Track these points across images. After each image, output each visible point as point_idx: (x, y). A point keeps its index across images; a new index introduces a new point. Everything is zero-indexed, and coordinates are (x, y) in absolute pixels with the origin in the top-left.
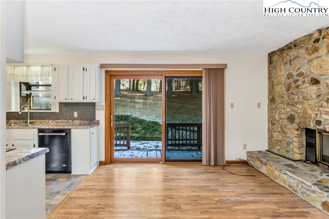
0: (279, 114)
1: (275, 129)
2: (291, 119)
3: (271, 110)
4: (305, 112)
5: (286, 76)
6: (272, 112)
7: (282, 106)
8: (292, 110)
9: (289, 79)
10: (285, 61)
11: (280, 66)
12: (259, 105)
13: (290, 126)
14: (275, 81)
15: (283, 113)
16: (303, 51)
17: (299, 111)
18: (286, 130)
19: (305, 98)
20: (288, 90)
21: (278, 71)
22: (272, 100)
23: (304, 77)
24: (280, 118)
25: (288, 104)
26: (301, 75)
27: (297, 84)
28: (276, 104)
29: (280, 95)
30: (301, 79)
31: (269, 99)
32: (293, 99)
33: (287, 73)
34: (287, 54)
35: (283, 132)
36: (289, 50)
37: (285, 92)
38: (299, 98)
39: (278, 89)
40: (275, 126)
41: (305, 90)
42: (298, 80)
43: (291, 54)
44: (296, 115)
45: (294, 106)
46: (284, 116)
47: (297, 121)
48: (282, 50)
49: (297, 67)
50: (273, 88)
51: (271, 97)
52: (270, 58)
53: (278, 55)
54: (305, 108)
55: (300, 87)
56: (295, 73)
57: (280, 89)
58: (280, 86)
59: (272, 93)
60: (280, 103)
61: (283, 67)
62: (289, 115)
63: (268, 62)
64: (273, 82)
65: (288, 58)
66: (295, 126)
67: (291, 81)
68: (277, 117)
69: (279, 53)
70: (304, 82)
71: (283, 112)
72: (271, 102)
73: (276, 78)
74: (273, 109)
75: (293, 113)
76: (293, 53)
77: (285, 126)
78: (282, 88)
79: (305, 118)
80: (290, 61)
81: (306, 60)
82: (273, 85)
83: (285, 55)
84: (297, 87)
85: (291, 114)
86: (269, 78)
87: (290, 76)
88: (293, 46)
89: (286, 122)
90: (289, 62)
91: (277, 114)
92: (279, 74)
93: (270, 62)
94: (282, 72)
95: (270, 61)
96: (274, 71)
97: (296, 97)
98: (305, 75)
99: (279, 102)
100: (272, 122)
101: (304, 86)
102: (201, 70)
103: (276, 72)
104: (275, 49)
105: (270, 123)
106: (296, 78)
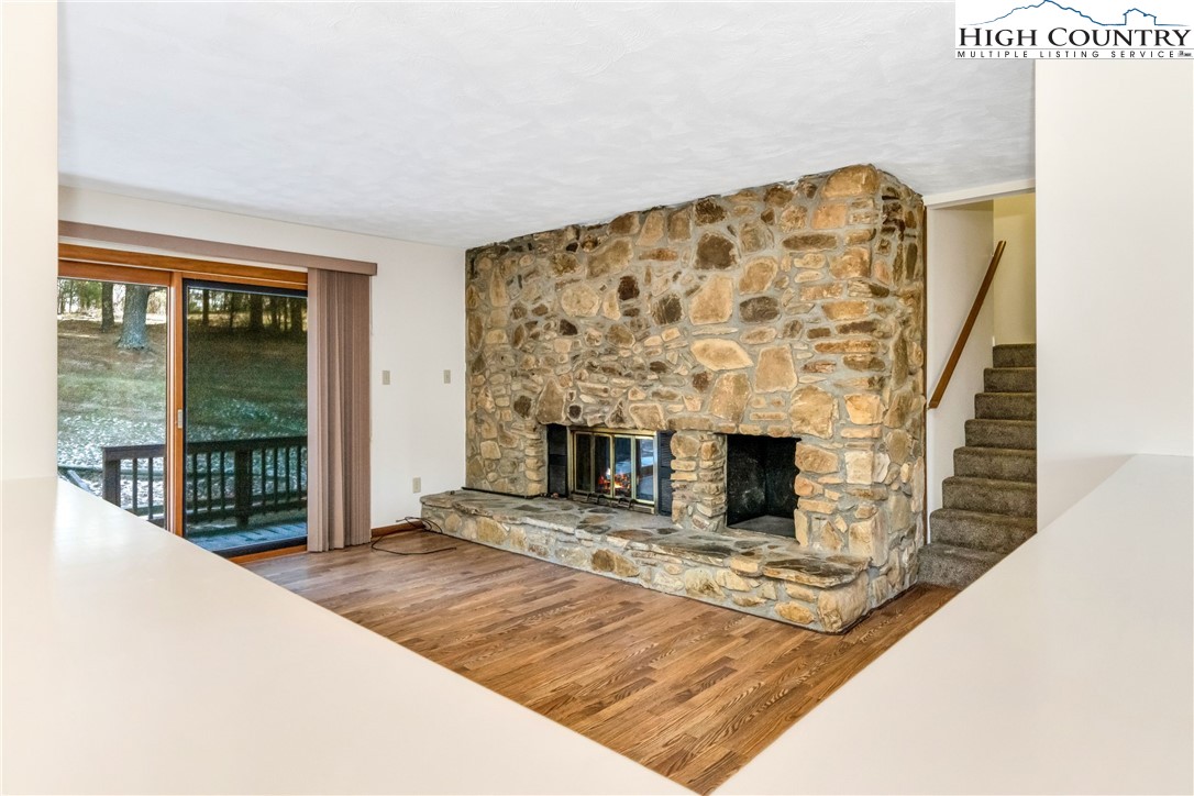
0: (495, 398)
1: (485, 435)
2: (522, 407)
3: (474, 390)
4: (551, 391)
5: (509, 310)
6: (477, 394)
7: (501, 377)
8: (525, 388)
9: (516, 317)
10: (508, 277)
11: (498, 286)
12: (448, 377)
13: (520, 423)
14: (485, 320)
15: (503, 396)
16: (545, 262)
17: (539, 389)
18: (510, 433)
19: (550, 362)
20: (516, 342)
21: (492, 296)
22: (476, 365)
23: (548, 318)
24: (497, 407)
25: (514, 375)
26: (540, 311)
27: (535, 330)
28: (487, 373)
29: (496, 354)
30: (542, 321)
31: (468, 362)
32: (526, 362)
33: (513, 303)
34: (513, 262)
35: (504, 438)
36: (518, 254)
37: (509, 347)
38: (537, 361)
39: (491, 338)
40: (485, 426)
41: (549, 345)
42: (536, 323)
43: (521, 262)
44: (533, 398)
45: (528, 377)
46: (504, 402)
47: (534, 410)
48: (500, 250)
49: (535, 294)
50: (479, 335)
51: (473, 358)
52: (472, 262)
53: (493, 260)
54: (551, 383)
55: (541, 338)
56: (530, 307)
57: (496, 339)
58: (497, 332)
59: (476, 346)
60: (497, 373)
61: (503, 289)
62: (517, 398)
63: (467, 273)
64: (479, 320)
65: (516, 270)
66: (530, 422)
67: (521, 322)
68: (489, 406)
69: (494, 255)
70: (548, 327)
71: (504, 392)
72: (473, 370)
73: (488, 313)
74: (479, 387)
75: (527, 394)
76: (526, 262)
77: (509, 424)
78: (500, 337)
79: (550, 404)
80: (520, 277)
81: (552, 283)
82: (479, 328)
83: (507, 262)
84: (535, 336)
85: (522, 397)
86: (469, 311)
87: (518, 312)
88: (525, 247)
89: (510, 415)
90: (516, 280)
91: (490, 399)
92: (494, 302)
93: (472, 272)
94: (502, 302)
95: (472, 269)
96: (483, 296)
97: (533, 359)
98: (550, 313)
99: (493, 370)
100: (476, 416)
101: (548, 337)
102: (305, 270)
103: (488, 298)
104: (484, 244)
105: (472, 421)
106: (532, 317)
